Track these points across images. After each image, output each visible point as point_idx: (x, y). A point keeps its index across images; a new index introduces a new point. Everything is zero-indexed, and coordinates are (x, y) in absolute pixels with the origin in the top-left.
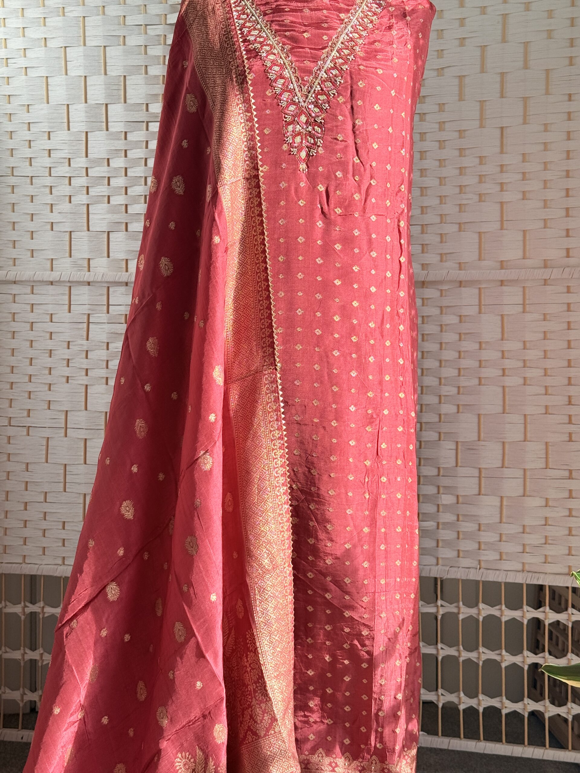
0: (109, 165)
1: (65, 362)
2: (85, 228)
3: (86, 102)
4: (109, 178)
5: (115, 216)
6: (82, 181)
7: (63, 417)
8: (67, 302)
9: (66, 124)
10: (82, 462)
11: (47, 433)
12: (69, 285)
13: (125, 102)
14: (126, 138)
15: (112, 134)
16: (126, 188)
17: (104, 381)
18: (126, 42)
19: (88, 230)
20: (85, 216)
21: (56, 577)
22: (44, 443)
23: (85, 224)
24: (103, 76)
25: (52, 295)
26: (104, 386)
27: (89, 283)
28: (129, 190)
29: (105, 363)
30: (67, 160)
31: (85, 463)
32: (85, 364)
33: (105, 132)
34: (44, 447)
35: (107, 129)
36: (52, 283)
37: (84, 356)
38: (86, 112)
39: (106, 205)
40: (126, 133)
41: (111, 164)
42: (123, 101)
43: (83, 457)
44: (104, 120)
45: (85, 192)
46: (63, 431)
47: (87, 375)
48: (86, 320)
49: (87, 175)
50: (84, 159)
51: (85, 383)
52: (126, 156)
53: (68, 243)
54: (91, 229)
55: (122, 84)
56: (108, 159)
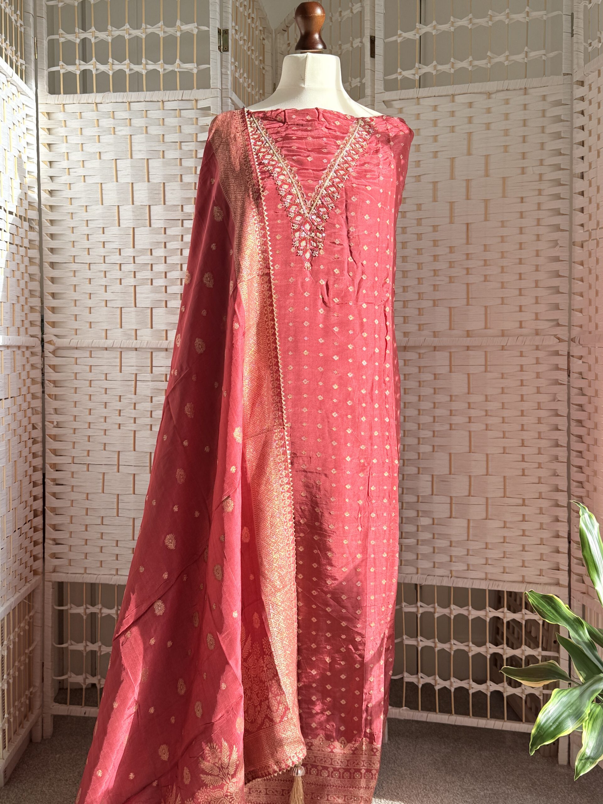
0: (151, 254)
1: (117, 412)
2: (133, 305)
3: (133, 204)
4: (152, 265)
5: (157, 295)
6: (131, 267)
7: (116, 456)
8: (119, 364)
9: (117, 221)
10: (132, 492)
11: (103, 469)
12: (120, 350)
13: (165, 204)
14: (165, 233)
15: (154, 229)
16: (166, 273)
17: (149, 427)
18: (165, 156)
19: (136, 306)
20: (133, 295)
21: (111, 585)
22: (101, 477)
23: (133, 301)
24: (147, 183)
25: (108, 359)
26: (149, 432)
27: (136, 349)
28: (168, 274)
29: (149, 413)
30: (118, 251)
31: (134, 494)
32: (134, 414)
33: (148, 228)
34: (101, 481)
35: (150, 226)
36: (106, 349)
37: (132, 407)
38: (133, 212)
39: (150, 286)
40: (165, 229)
41: (153, 253)
42: (162, 202)
43: (132, 489)
44: (148, 218)
45: (133, 276)
46: (116, 467)
47: (135, 423)
48: (134, 379)
49: (134, 263)
50: (132, 250)
51: (134, 429)
52: (165, 247)
53: (119, 317)
54: (137, 305)
55: (162, 189)
56: (151, 250)
